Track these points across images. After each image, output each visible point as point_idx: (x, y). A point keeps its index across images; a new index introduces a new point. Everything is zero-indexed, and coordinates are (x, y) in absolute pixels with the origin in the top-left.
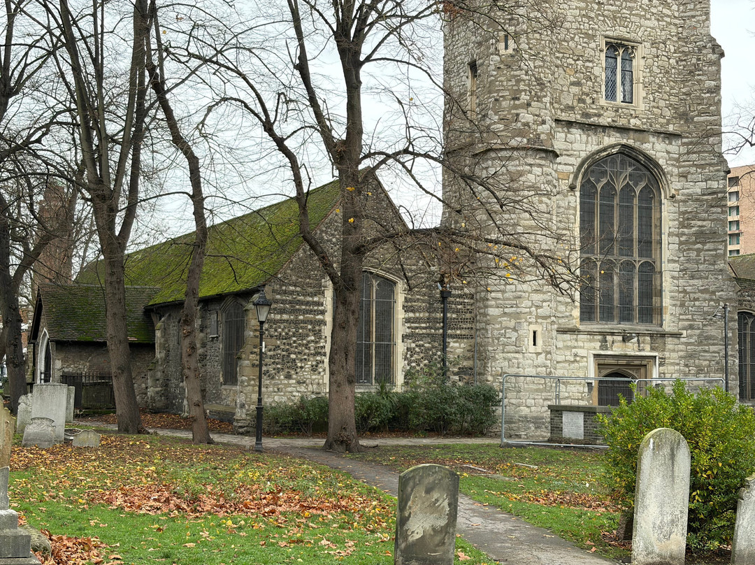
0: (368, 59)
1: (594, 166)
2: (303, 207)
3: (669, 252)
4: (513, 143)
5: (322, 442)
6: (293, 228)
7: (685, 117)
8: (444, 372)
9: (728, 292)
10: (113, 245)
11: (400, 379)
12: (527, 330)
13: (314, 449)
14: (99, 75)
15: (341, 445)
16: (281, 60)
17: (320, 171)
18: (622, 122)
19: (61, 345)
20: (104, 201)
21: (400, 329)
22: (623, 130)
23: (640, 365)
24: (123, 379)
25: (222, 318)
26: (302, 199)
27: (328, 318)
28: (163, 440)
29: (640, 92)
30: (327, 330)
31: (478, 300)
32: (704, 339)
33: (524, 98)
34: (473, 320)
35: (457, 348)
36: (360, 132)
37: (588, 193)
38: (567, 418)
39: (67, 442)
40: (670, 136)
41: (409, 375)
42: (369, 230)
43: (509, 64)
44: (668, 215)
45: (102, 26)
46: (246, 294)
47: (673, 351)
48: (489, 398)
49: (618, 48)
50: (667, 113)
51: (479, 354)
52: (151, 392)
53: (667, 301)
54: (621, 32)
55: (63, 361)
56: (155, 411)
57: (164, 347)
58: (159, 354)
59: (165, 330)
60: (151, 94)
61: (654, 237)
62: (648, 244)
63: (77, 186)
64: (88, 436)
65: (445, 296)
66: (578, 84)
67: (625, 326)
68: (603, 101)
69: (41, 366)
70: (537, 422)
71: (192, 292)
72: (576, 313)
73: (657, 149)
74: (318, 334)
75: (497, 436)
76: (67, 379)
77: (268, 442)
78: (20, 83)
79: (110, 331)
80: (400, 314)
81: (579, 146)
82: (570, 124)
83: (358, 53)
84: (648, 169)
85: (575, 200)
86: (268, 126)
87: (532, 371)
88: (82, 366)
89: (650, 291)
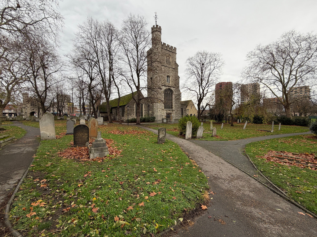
0: (140, 76)
1: (166, 90)
2: (133, 94)
3: (174, 100)
4: (157, 87)
5: (136, 124)
6: (132, 97)
7: (175, 85)
8: (149, 115)
9: (180, 105)
10: (108, 99)
11: (144, 116)
12: (159, 110)
13: (134, 124)
14: (105, 77)
15: (138, 124)
16: (129, 74)
17: (135, 90)
18: (169, 85)
19: (101, 112)
20: (106, 93)
21: (144, 110)
22: (169, 86)
23: (171, 114)
24: (110, 116)
25: (121, 109)
26: (133, 93)
27: (135, 108)
28: (115, 124)
29: (171, 82)
30: (135, 110)
31: (153, 106)
32: (177, 111)
33: (158, 82)
34: (152, 109)
35: (150, 112)
36: (140, 85)
37: (165, 94)
38: (164, 120)
39: (103, 124)
40: (174, 87)
41: (145, 115)
42: (141, 97)
43: (156, 77)
44: (174, 96)
46: (125, 106)
47: (174, 112)
48: (154, 118)
49: (168, 76)
50: (174, 85)
51: (153, 113)
52: (112, 118)
53: (173, 106)
54: (168, 75)
55: (101, 114)
56: (113, 120)
57: (114, 112)
58: (113, 113)
59: (114, 110)
60: (112, 79)
61: (172, 99)
62: (171, 100)
64: (106, 124)
65: (149, 106)
66: (164, 81)
67: (169, 109)
68: (166, 83)
69: (98, 115)
70: (160, 120)
71: (119, 105)
72: (164, 108)
73: (172, 89)
74: (134, 110)
75: (155, 122)
76: (101, 116)
77: (129, 124)
79: (108, 110)
80: (144, 108)
81: (164, 88)
82: (163, 85)
83: (139, 75)
84: (172, 91)
85: (163, 94)
86: (128, 84)
87: (159, 115)
88: (103, 115)
89: (172, 105)
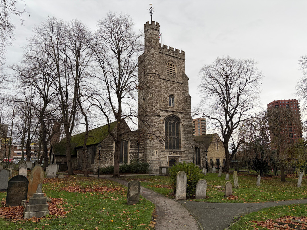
0: (123, 97)
1: (167, 118)
2: (109, 126)
3: (182, 135)
4: (152, 114)
5: (112, 176)
6: (107, 130)
7: (184, 109)
8: (138, 160)
9: (193, 143)
10: (68, 134)
11: (129, 162)
12: (155, 151)
13: (110, 177)
14: (67, 100)
15: (116, 176)
16: (105, 97)
17: (113, 119)
18: (172, 110)
19: (56, 156)
20: (67, 125)
21: (129, 151)
22: (173, 112)
23: (177, 158)
24: (69, 163)
25: (91, 149)
26: (109, 124)
27: (114, 149)
28: (78, 176)
29: (176, 105)
30: (114, 152)
31: (145, 145)
32: (189, 153)
33: (154, 105)
34: (144, 149)
35: (141, 155)
36: (121, 111)
37: (166, 124)
38: (163, 169)
39: (57, 177)
40: (182, 113)
41: (131, 161)
42: (123, 131)
43: (151, 99)
44: (182, 128)
45: (68, 90)
46: (97, 145)
47: (183, 155)
48: (147, 165)
49: (171, 96)
50: (181, 109)
51: (145, 156)
52: (76, 166)
53: (182, 145)
54: (172, 93)
55: (57, 159)
56: (76, 170)
57: (78, 156)
58: (78, 157)
59: (79, 152)
60: (78, 103)
61: (179, 132)
62: (178, 134)
63: (61, 122)
64: (61, 176)
65: (138, 144)
66: (164, 103)
67: (174, 150)
68: (169, 106)
69: (52, 160)
70: (157, 170)
71: (85, 144)
72: (164, 148)
73: (179, 115)
74: (112, 153)
75: (149, 173)
76: (57, 163)
77: (100, 176)
78: (50, 101)
79: (67, 153)
80: (129, 148)
81: (164, 115)
82: (163, 110)
83: (121, 96)
84: (178, 119)
85: (164, 125)
86: (102, 110)
87: (155, 160)
88: (61, 160)
89: (179, 143)
